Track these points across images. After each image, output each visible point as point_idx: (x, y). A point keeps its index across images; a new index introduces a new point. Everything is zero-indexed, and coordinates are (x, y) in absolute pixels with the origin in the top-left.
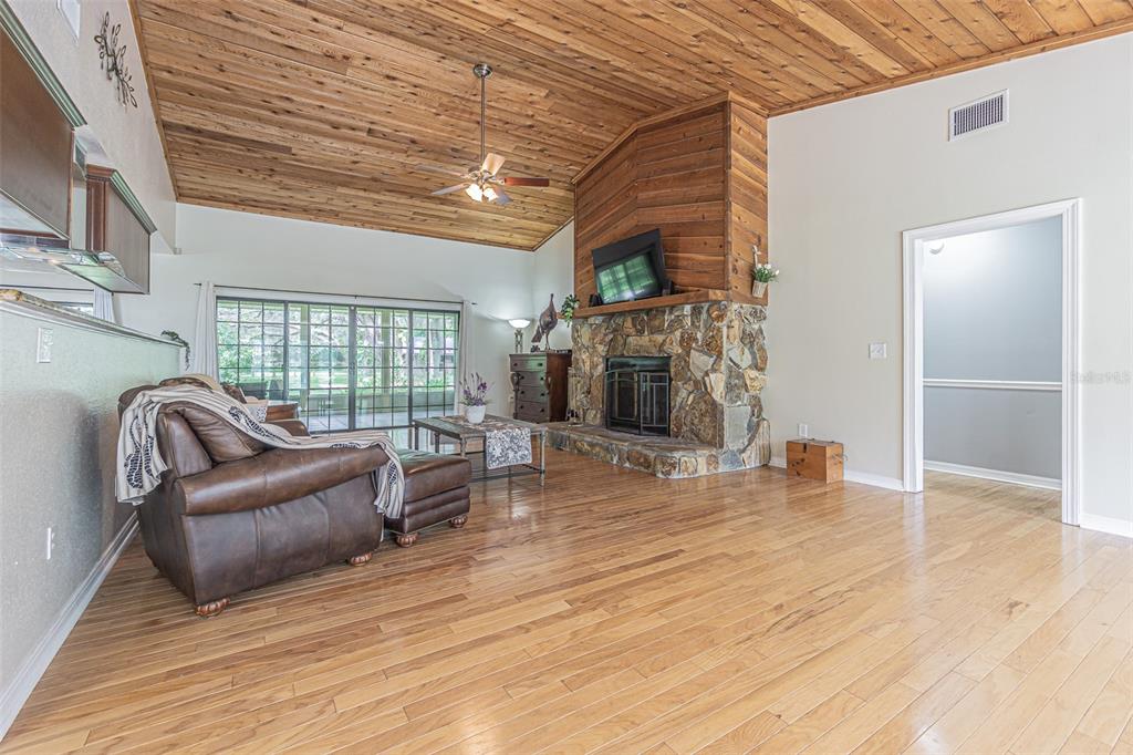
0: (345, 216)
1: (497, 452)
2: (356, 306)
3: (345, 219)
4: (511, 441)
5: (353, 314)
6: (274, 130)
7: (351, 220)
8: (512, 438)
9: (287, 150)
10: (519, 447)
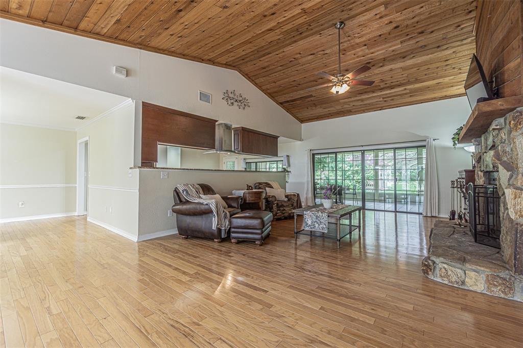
0: (354, 110)
1: (309, 222)
2: (364, 151)
3: (355, 112)
4: (317, 218)
5: (363, 155)
6: (302, 92)
7: (358, 111)
8: (317, 217)
9: (311, 96)
10: (320, 222)
